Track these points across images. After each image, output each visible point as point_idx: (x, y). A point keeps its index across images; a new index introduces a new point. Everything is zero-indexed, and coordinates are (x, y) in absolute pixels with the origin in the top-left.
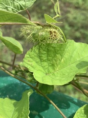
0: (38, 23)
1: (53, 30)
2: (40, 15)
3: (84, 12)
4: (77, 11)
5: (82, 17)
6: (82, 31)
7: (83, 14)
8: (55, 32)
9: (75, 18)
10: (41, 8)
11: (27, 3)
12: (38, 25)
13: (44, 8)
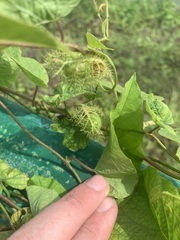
0: (76, 47)
1: (98, 60)
2: (74, 35)
3: (127, 37)
4: (119, 34)
5: (124, 42)
6: (122, 59)
7: (125, 39)
8: (100, 64)
9: (115, 43)
10: (76, 26)
11: (61, 7)
12: (76, 50)
13: (80, 26)
